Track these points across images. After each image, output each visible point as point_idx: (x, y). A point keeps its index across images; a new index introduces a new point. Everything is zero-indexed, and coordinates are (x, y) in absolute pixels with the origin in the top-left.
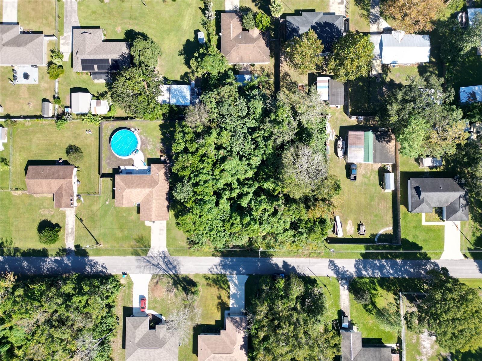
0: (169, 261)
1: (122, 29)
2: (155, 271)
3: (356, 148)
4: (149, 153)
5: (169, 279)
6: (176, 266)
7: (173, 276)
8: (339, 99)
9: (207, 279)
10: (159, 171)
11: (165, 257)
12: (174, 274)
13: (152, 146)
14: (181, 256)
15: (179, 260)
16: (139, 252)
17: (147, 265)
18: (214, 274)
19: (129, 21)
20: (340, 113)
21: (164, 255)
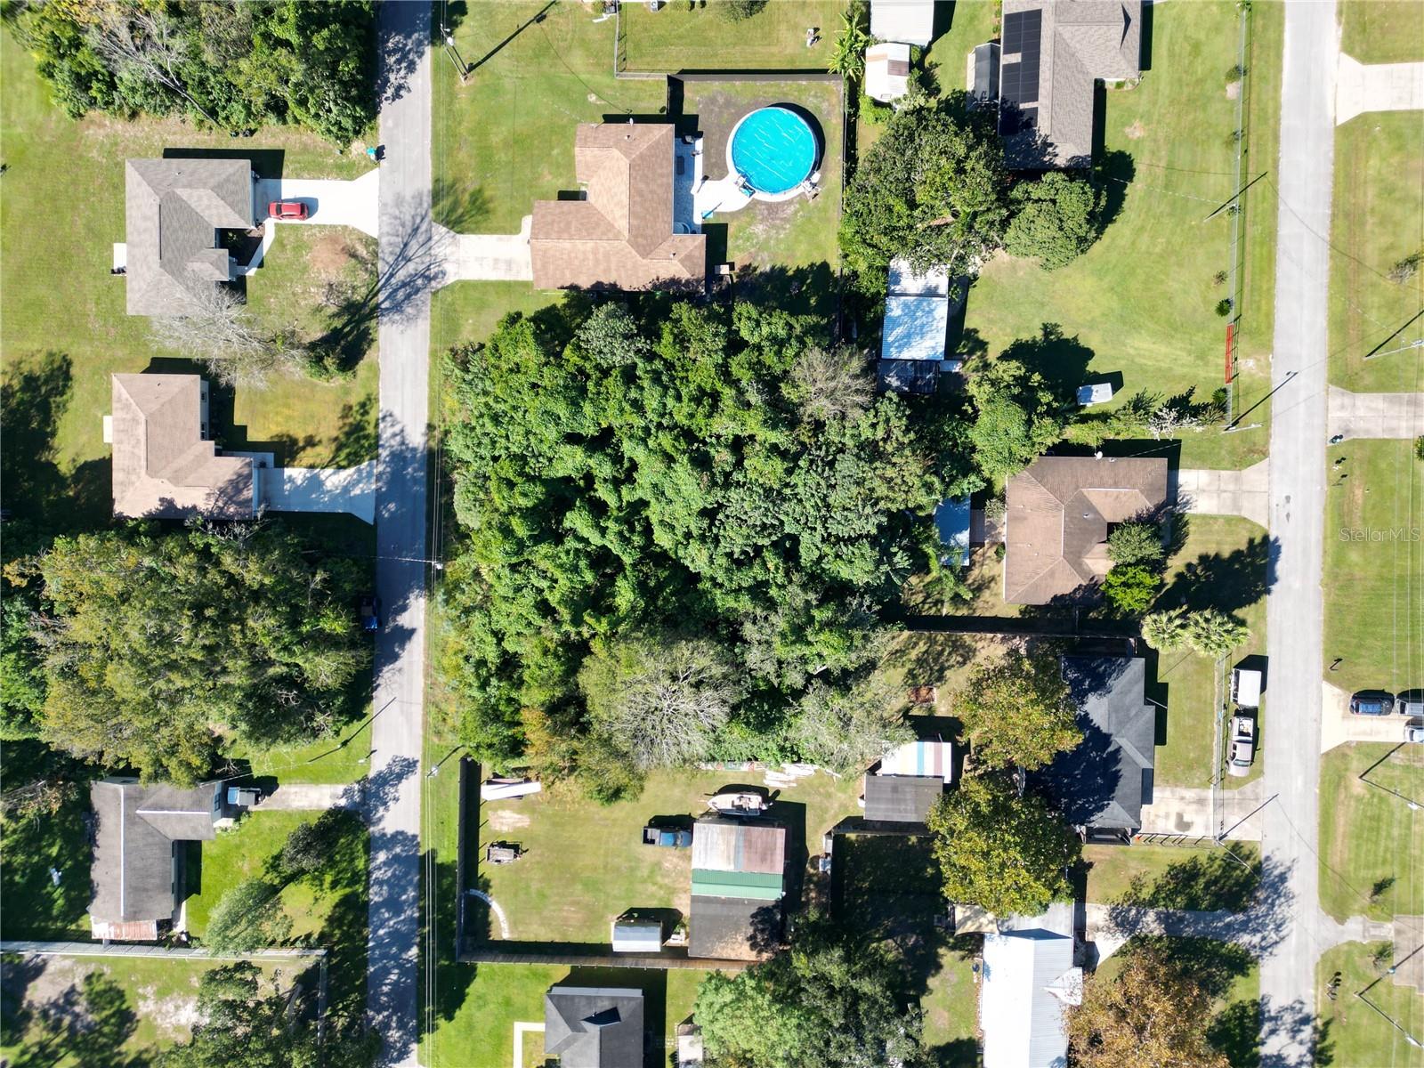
0: (417, 291)
1: (1138, 142)
2: (388, 250)
3: (736, 847)
4: (741, 229)
5: (364, 291)
6: (402, 312)
7: (374, 301)
8: (882, 806)
9: (363, 405)
10: (682, 261)
11: (429, 279)
12: (378, 306)
13: (762, 237)
14: (432, 326)
15: (419, 321)
16: (441, 204)
17: (403, 225)
18: (377, 425)
19: (1163, 164)
20: (844, 807)
21: (435, 277)
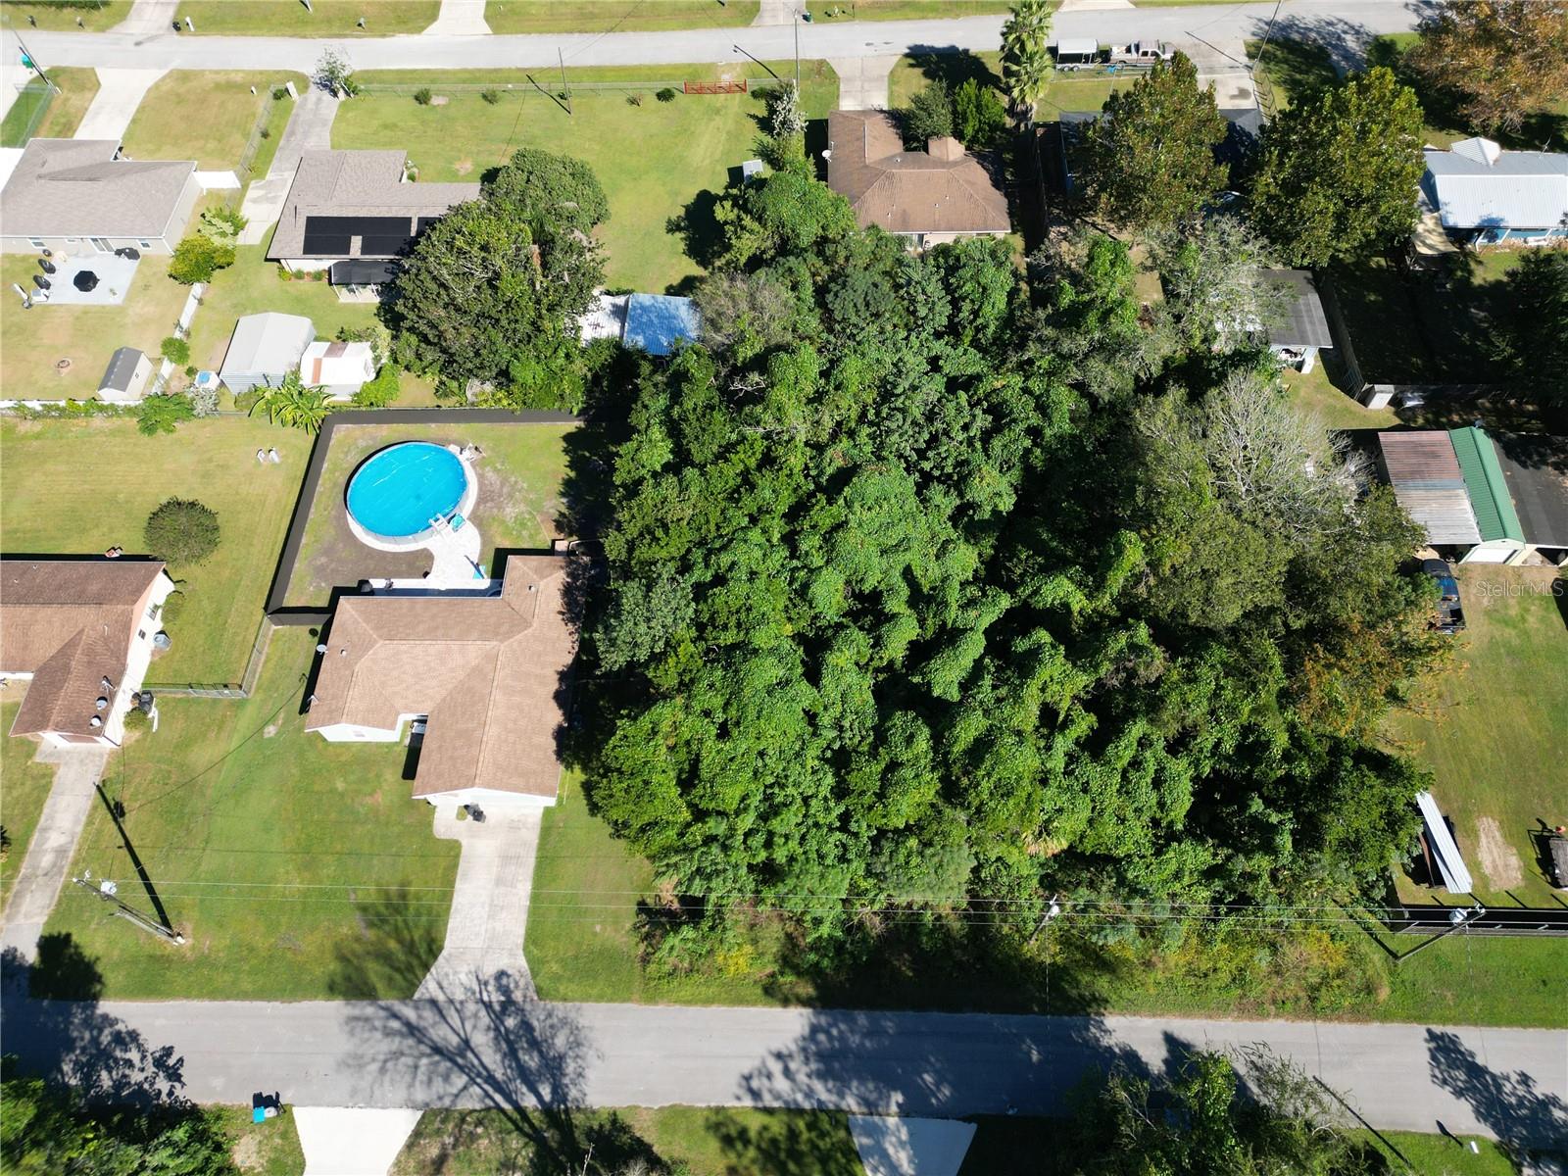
0: (526, 1026)
1: (477, 165)
2: (438, 1085)
3: (1427, 488)
4: (508, 532)
5: (515, 1142)
6: (561, 1058)
7: (537, 1118)
8: (1308, 327)
9: (728, 1141)
10: (542, 577)
11: (508, 1004)
12: (547, 1110)
13: (523, 507)
14: (600, 998)
15: (582, 1022)
16: (374, 979)
17: (398, 1054)
18: (769, 1111)
20: (1318, 388)
21: (506, 991)
